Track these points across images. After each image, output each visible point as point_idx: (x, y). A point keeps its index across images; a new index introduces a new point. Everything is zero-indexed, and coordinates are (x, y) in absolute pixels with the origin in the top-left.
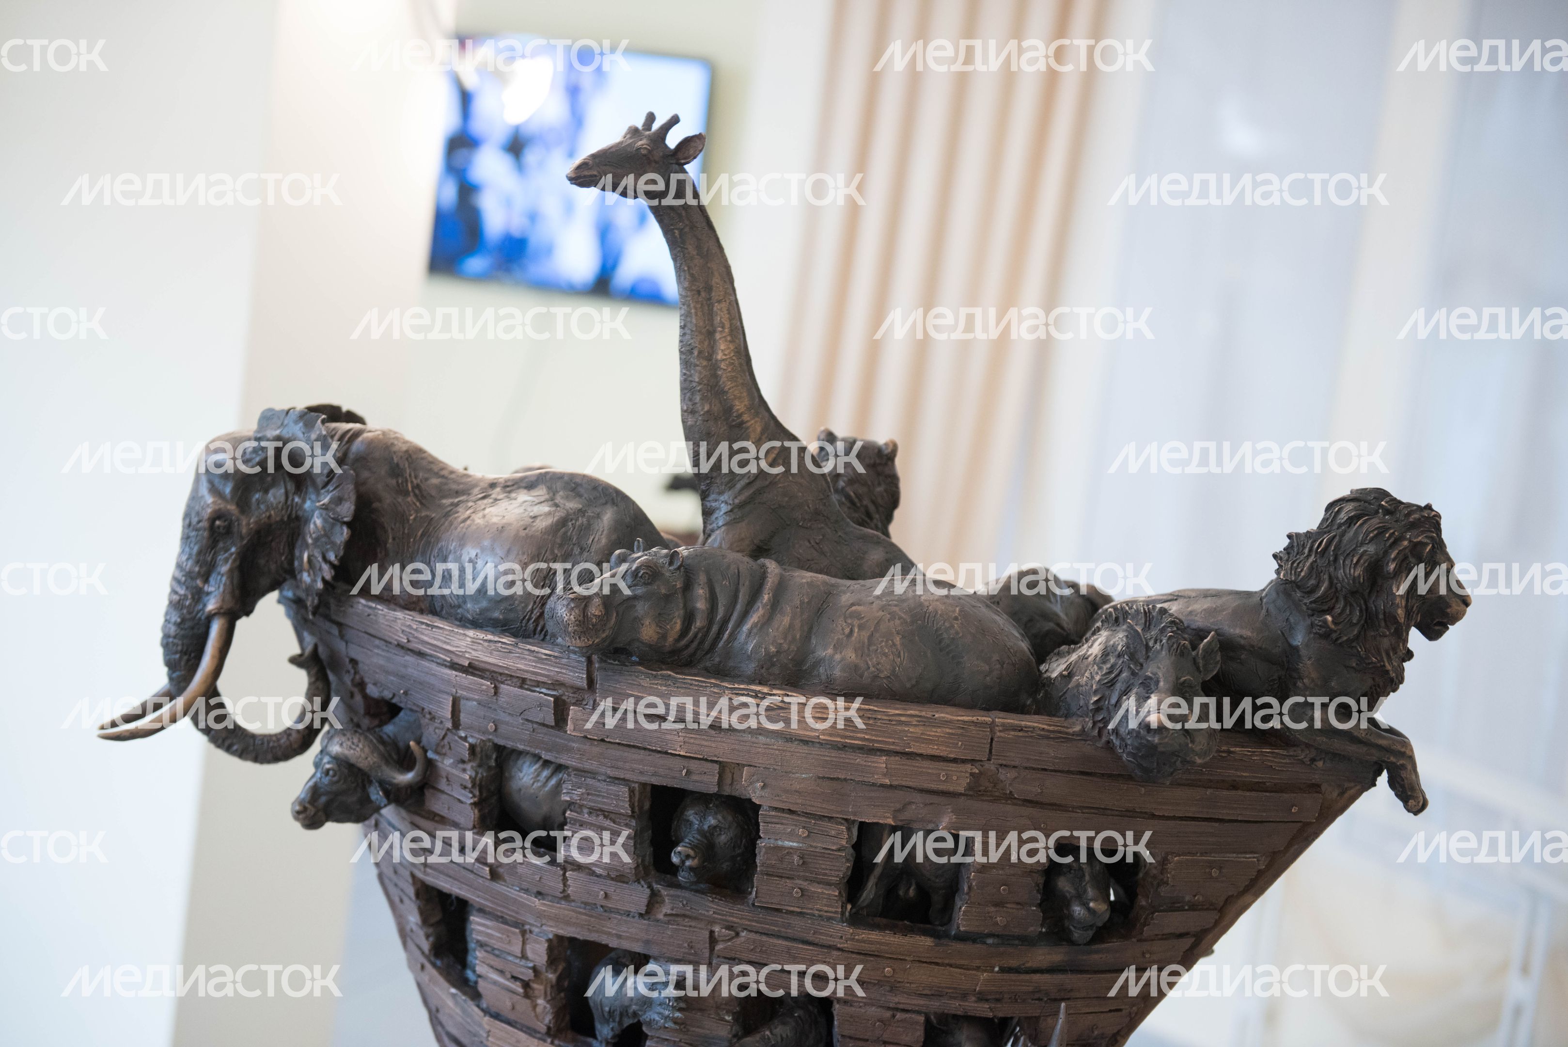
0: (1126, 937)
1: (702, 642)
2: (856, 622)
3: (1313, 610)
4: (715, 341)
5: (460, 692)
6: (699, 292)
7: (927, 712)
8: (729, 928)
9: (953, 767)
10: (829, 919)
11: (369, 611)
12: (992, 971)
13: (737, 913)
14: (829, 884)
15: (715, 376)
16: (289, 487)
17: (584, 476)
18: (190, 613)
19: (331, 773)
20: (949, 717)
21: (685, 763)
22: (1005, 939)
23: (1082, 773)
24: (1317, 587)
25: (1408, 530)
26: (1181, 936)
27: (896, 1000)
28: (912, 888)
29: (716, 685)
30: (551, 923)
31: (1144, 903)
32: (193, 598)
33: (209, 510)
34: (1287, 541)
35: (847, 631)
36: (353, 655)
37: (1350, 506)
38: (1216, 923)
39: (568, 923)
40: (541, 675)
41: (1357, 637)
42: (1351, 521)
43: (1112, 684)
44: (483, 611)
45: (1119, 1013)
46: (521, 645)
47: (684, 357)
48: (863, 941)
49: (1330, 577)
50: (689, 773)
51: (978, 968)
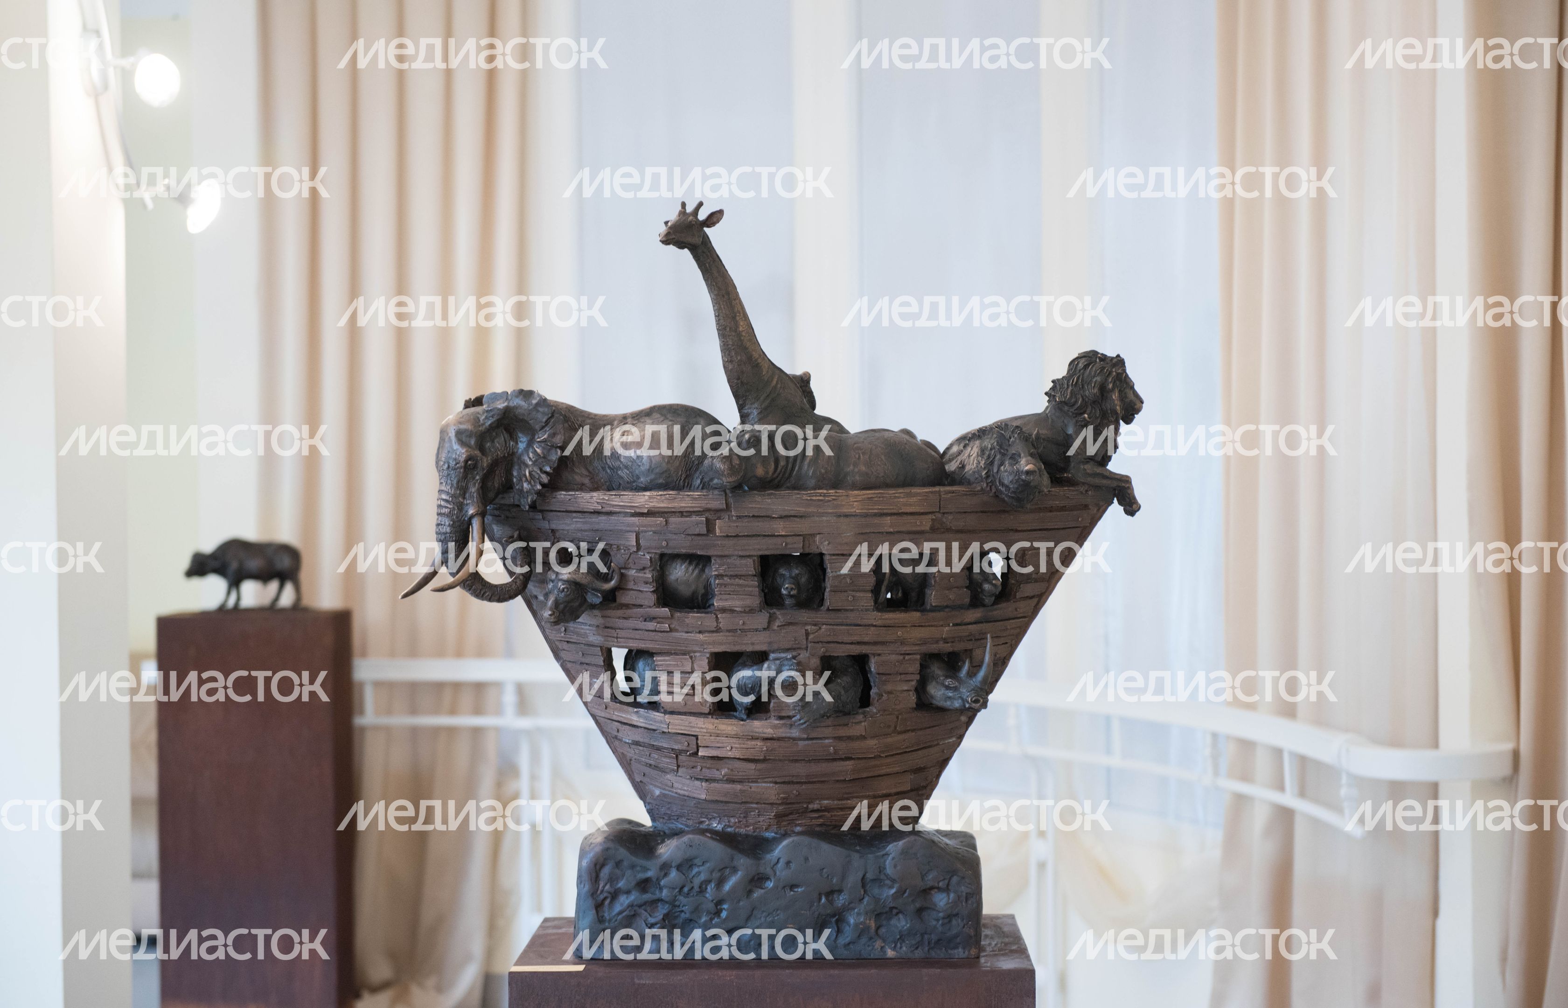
0: (1008, 600)
1: (785, 473)
2: (860, 452)
3: (1076, 414)
4: (737, 321)
5: (641, 528)
6: (723, 296)
7: (907, 490)
8: (815, 625)
9: (923, 517)
10: (867, 610)
11: (569, 497)
12: (949, 626)
13: (820, 616)
14: (864, 591)
15: (741, 341)
16: (506, 437)
17: (678, 405)
18: (457, 517)
19: (565, 590)
20: (919, 491)
21: (783, 539)
22: (954, 608)
23: (982, 512)
24: (1076, 402)
25: (1113, 367)
26: (1032, 597)
27: (905, 649)
28: (900, 591)
29: (798, 494)
30: (711, 647)
31: (1013, 582)
32: (458, 509)
33: (464, 456)
34: (1052, 384)
35: (857, 456)
36: (554, 526)
37: (1083, 360)
38: (1048, 588)
39: (721, 644)
40: (696, 507)
41: (1099, 424)
42: (1086, 367)
43: (992, 463)
44: (651, 481)
45: (1006, 645)
46: (681, 493)
47: (721, 332)
48: (886, 619)
49: (1082, 397)
50: (786, 544)
51: (942, 626)
